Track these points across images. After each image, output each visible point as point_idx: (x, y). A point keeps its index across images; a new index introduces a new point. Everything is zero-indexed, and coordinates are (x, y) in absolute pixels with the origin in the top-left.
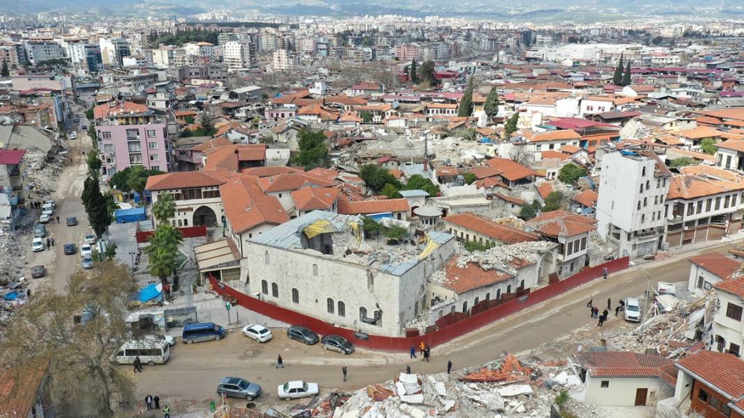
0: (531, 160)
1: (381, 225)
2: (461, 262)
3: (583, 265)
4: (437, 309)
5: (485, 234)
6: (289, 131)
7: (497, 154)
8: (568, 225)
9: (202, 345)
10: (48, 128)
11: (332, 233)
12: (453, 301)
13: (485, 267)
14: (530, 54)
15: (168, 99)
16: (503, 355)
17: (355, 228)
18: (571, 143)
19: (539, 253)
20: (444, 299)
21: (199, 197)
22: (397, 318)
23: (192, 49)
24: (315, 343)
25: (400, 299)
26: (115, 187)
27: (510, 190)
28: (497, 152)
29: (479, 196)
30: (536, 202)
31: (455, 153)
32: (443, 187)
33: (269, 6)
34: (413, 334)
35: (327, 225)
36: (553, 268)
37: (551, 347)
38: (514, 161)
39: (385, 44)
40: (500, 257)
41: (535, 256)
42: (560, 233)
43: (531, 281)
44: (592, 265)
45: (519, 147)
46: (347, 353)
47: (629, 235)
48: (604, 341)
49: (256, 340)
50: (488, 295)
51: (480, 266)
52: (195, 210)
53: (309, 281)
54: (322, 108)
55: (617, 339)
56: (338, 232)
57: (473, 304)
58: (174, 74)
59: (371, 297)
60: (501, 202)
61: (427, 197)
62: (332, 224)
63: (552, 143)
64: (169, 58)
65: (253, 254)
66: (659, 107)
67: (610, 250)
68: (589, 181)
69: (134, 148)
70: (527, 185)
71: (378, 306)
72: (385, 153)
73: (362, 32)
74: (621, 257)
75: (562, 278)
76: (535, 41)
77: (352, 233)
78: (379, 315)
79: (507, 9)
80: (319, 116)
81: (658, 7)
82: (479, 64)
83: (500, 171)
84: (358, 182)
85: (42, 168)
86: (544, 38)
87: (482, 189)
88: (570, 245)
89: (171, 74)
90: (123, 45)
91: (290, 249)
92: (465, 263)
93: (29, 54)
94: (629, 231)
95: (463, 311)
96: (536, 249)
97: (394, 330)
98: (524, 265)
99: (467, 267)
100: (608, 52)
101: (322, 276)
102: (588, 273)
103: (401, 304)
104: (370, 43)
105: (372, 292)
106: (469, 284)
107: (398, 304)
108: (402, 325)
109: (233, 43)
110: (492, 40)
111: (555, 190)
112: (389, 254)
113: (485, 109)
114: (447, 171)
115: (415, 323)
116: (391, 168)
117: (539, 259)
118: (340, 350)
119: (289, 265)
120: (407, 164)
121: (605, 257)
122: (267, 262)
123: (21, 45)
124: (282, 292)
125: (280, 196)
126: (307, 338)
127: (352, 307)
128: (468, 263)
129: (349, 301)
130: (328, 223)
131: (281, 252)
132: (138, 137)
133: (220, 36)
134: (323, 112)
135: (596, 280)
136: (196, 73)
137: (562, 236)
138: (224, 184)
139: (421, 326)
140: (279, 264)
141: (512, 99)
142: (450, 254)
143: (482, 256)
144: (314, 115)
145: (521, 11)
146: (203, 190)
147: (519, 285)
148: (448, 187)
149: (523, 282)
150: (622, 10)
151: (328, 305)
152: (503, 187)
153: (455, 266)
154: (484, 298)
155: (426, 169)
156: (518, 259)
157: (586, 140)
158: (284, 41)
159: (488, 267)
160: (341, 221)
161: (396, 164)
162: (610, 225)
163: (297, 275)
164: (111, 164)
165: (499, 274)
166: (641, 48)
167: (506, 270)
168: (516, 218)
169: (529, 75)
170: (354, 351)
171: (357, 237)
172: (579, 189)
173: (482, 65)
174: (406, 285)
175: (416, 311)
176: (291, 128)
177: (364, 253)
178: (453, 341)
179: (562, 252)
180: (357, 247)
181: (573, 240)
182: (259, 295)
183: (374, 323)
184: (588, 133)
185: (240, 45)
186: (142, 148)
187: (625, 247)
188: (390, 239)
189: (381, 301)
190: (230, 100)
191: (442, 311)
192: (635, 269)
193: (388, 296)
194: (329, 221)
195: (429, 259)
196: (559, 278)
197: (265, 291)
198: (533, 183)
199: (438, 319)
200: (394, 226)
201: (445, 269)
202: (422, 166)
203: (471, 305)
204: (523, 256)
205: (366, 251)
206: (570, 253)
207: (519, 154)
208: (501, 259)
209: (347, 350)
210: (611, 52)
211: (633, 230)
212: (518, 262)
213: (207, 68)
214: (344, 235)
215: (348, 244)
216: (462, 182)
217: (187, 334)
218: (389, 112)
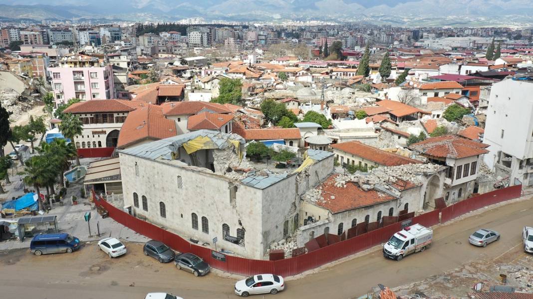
0: (417, 102)
1: (272, 150)
2: (340, 182)
3: (472, 192)
4: (308, 229)
5: (371, 161)
6: (213, 81)
7: (387, 98)
8: (457, 148)
9: (50, 257)
10: (24, 75)
11: (213, 150)
12: (327, 221)
13: (365, 187)
14: (418, 44)
15: (129, 61)
16: (378, 289)
17: (237, 146)
18: (454, 92)
19: (426, 175)
20: (317, 219)
21: (112, 122)
22: (260, 238)
23: (166, 36)
24: (170, 261)
25: (263, 216)
26: (58, 117)
27: (397, 125)
28: (387, 95)
29: (369, 130)
30: (422, 134)
31: (351, 100)
32: (335, 122)
33: (230, 15)
34: (277, 256)
35: (208, 142)
36: (440, 193)
37: (438, 280)
38: (402, 103)
39: (309, 38)
40: (382, 178)
41: (420, 178)
42: (448, 156)
43: (415, 204)
44: (481, 191)
45: (407, 91)
46: (200, 275)
47: (521, 162)
48: (504, 277)
49: (107, 255)
50: (367, 217)
51: (359, 187)
52: (108, 133)
53: (174, 194)
54: (248, 69)
55: (518, 274)
56: (218, 149)
57: (350, 227)
58: (148, 51)
59: (233, 213)
60: (388, 134)
61: (319, 129)
62: (212, 141)
63: (437, 91)
64: (148, 42)
65: (125, 165)
66: (529, 71)
67: (499, 178)
68: (473, 119)
69: (80, 87)
70: (414, 122)
71: (240, 224)
72: (288, 95)
73: (293, 30)
74: (511, 185)
75: (449, 203)
76: (422, 37)
77: (234, 151)
78: (241, 232)
79: (401, 18)
80: (244, 74)
81: (517, 17)
82: (379, 49)
83: (388, 109)
84: (258, 115)
85: (13, 105)
86: (430, 35)
87: (371, 124)
88: (459, 168)
89: (146, 51)
90: (117, 33)
91: (157, 160)
92: (344, 182)
93: (50, 38)
94: (521, 158)
95: (339, 234)
96: (422, 171)
97: (256, 250)
98: (408, 187)
99: (345, 186)
100: (479, 43)
101: (186, 189)
102: (476, 200)
103: (265, 222)
104: (297, 36)
105: (234, 207)
106: (346, 203)
107: (261, 222)
108: (266, 245)
109: (195, 32)
110: (390, 35)
111: (440, 126)
112: (268, 172)
113: (380, 71)
114: (341, 109)
115: (283, 244)
116: (291, 107)
117: (425, 182)
118: (193, 270)
119: (156, 176)
120: (306, 105)
121: (495, 184)
122: (137, 174)
123: (45, 32)
124: (151, 205)
125: (179, 120)
126: (161, 256)
127: (215, 224)
128: (347, 183)
129: (212, 217)
130: (209, 140)
131: (148, 162)
132: (83, 78)
133: (188, 29)
134: (247, 72)
135: (486, 207)
136: (163, 51)
137: (450, 158)
138: (134, 110)
139: (288, 249)
140: (148, 175)
141: (403, 67)
142: (329, 172)
143: (363, 177)
144: (240, 73)
145: (411, 19)
146: (115, 115)
147: (402, 208)
148: (340, 121)
149: (406, 205)
150: (489, 19)
151: (193, 220)
152: (391, 122)
153: (333, 185)
154: (363, 221)
155: (323, 109)
156: (402, 180)
157: (468, 91)
158: (235, 34)
159: (369, 187)
160: (223, 138)
161: (296, 104)
162: (500, 153)
163: (163, 188)
164: (61, 99)
165: (380, 195)
166: (506, 41)
167: (388, 192)
168: (402, 148)
169: (418, 54)
170: (209, 272)
171: (237, 155)
172: (463, 125)
173: (381, 49)
174: (272, 201)
175: (286, 231)
176: (216, 78)
177: (244, 171)
178: (324, 266)
179: (450, 175)
180: (237, 165)
181: (462, 163)
182: (130, 208)
183: (236, 242)
184: (469, 85)
185: (200, 34)
186: (86, 88)
187: (517, 175)
188: (278, 163)
189: (243, 218)
190: (181, 65)
191: (313, 232)
192: (528, 198)
193: (251, 212)
194: (210, 138)
195: (303, 175)
196: (446, 203)
197: (136, 204)
198: (419, 119)
199: (308, 241)
200: (283, 151)
201: (321, 188)
202: (319, 106)
203: (347, 227)
204: (408, 178)
205: (246, 169)
206: (458, 177)
207: (407, 96)
208: (383, 180)
209: (200, 271)
210: (482, 43)
211: (526, 158)
212: (402, 184)
213: (172, 47)
214: (226, 153)
215: (229, 162)
216: (352, 117)
217: (35, 244)
218: (301, 72)
